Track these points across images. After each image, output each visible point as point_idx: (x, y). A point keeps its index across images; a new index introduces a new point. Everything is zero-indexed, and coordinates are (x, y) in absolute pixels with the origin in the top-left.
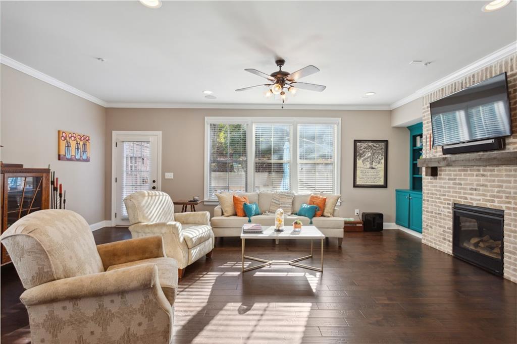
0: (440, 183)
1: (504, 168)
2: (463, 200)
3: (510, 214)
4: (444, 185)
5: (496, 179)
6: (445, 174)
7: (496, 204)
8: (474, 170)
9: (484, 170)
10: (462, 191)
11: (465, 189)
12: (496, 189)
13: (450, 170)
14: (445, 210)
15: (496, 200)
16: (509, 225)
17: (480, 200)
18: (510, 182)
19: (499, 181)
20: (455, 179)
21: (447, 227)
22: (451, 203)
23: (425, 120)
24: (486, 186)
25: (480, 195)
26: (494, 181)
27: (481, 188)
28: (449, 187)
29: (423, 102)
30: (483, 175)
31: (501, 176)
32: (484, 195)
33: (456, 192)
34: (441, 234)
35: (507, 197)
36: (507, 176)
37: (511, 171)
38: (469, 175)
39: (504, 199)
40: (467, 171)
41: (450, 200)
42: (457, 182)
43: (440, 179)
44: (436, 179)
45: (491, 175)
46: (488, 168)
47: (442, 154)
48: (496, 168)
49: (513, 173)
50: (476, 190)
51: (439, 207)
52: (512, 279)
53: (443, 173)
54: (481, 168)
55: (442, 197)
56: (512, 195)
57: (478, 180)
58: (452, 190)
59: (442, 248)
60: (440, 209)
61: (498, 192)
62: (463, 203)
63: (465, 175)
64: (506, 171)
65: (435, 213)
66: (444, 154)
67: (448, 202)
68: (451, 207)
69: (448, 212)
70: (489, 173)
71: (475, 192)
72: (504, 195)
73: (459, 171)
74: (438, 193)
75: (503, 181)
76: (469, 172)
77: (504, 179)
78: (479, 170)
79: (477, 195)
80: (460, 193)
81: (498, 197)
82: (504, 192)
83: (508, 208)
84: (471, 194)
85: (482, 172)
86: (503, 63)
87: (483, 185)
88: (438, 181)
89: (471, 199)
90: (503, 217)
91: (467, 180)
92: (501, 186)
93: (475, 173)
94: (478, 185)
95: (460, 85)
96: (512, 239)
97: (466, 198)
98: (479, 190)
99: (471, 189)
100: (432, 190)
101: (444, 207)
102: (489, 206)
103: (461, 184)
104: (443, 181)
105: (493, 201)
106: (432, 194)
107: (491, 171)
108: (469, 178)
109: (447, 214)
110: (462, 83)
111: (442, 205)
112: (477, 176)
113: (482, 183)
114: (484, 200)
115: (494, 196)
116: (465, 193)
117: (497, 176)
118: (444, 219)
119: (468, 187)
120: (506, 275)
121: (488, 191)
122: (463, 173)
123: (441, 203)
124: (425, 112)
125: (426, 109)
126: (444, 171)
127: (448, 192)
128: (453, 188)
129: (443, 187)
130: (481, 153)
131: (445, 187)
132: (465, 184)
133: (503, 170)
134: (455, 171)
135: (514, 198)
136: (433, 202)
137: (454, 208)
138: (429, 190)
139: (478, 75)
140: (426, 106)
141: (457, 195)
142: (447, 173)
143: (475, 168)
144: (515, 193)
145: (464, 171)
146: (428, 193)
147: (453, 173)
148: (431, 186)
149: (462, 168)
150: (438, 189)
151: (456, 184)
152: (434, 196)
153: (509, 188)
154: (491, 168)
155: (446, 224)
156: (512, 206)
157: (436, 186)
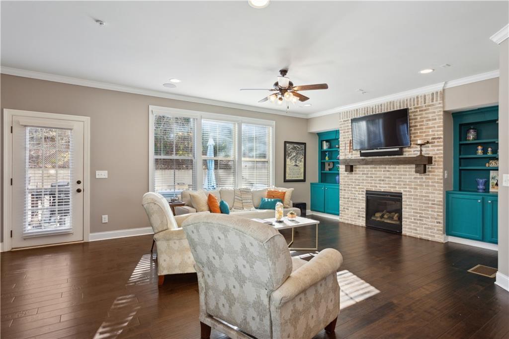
0: (355, 177)
1: (402, 166)
2: (373, 188)
3: (406, 195)
4: (359, 178)
5: (397, 173)
6: (360, 170)
7: (397, 189)
8: (382, 168)
9: (389, 168)
10: (373, 182)
11: (376, 180)
12: (397, 180)
13: (363, 168)
14: (359, 196)
16: (406, 201)
17: (386, 187)
18: (406, 175)
19: (399, 174)
20: (368, 174)
21: (361, 207)
22: (364, 190)
23: (341, 130)
24: (391, 178)
25: (386, 184)
26: (396, 175)
27: (387, 179)
28: (363, 180)
29: (340, 117)
30: (388, 171)
31: (400, 171)
32: (389, 184)
33: (368, 183)
34: (356, 213)
35: (404, 185)
36: (404, 171)
37: (406, 168)
38: (378, 171)
39: (402, 186)
40: (377, 168)
41: (363, 188)
42: (369, 175)
43: (355, 174)
44: (352, 174)
45: (393, 171)
46: (392, 166)
47: (359, 155)
48: (397, 167)
49: (408, 169)
50: (383, 181)
51: (355, 194)
52: (408, 234)
53: (357, 170)
54: (387, 166)
55: (357, 187)
56: (407, 183)
57: (385, 174)
58: (365, 182)
59: (357, 223)
61: (398, 181)
62: (374, 190)
63: (375, 171)
64: (404, 168)
65: (351, 199)
66: (361, 156)
67: (362, 190)
68: (364, 193)
69: (362, 197)
71: (382, 182)
72: (402, 183)
73: (371, 168)
74: (353, 184)
75: (401, 175)
76: (378, 169)
77: (402, 173)
78: (385, 168)
79: (384, 184)
80: (372, 183)
81: (398, 185)
82: (402, 181)
83: (404, 191)
84: (380, 184)
85: (387, 169)
86: (402, 101)
87: (388, 178)
89: (380, 187)
90: (402, 197)
91: (376, 174)
92: (401, 178)
93: (383, 170)
94: (385, 177)
95: (371, 109)
96: (407, 210)
97: (376, 187)
98: (386, 181)
99: (380, 180)
100: (348, 182)
101: (359, 194)
102: (392, 191)
103: (372, 177)
104: (358, 175)
105: (396, 188)
106: (349, 185)
107: (394, 168)
108: (378, 173)
109: (361, 198)
110: (373, 108)
111: (357, 193)
113: (387, 176)
114: (389, 187)
115: (396, 184)
116: (375, 183)
117: (398, 171)
118: (358, 202)
119: (378, 179)
120: (403, 233)
121: (392, 181)
122: (374, 170)
123: (357, 191)
124: (342, 124)
125: (343, 123)
126: (358, 168)
127: (362, 183)
128: (366, 180)
129: (358, 180)
130: (387, 157)
131: (360, 180)
132: (375, 177)
133: (402, 168)
134: (368, 168)
135: (408, 185)
136: (350, 190)
137: (367, 194)
138: (346, 182)
139: (384, 105)
140: (343, 120)
141: (369, 185)
142: (361, 169)
143: (383, 166)
144: (409, 182)
145: (375, 168)
146: (345, 185)
147: (365, 170)
148: (347, 179)
149: (373, 166)
150: (354, 181)
151: (368, 177)
152: (350, 187)
153: (406, 178)
154: (394, 166)
155: (360, 205)
156: (408, 189)
157: (352, 179)
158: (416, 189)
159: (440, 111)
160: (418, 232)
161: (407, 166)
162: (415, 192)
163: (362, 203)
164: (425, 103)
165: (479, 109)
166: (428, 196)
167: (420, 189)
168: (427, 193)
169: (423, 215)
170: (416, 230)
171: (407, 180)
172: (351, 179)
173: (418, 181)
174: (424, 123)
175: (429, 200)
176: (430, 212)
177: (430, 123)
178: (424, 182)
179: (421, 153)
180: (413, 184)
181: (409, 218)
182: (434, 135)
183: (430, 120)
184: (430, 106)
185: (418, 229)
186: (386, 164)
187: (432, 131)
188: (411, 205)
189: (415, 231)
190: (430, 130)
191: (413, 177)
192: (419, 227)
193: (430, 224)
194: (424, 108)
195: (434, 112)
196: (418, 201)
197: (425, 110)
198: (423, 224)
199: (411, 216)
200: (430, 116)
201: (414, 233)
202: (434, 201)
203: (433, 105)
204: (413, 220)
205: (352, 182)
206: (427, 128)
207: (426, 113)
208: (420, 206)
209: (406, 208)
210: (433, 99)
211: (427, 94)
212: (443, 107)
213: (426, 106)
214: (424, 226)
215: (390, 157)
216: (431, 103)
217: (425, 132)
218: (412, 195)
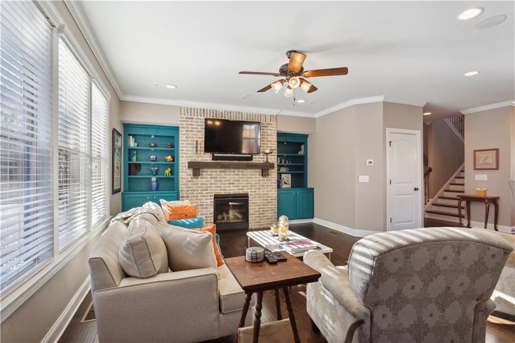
0: (202, 181)
1: (249, 170)
2: (223, 191)
3: (252, 195)
4: (207, 183)
6: (207, 174)
7: (245, 190)
8: (232, 172)
9: (238, 172)
10: (222, 185)
11: (225, 184)
12: (245, 182)
13: (212, 172)
14: (207, 201)
15: (245, 188)
16: (252, 200)
17: (235, 190)
18: (252, 178)
19: (246, 178)
20: (216, 178)
21: (209, 213)
22: (213, 195)
23: (182, 128)
24: (239, 181)
25: (235, 187)
26: (244, 178)
27: (236, 182)
28: (211, 184)
29: (181, 111)
30: (237, 175)
31: (248, 175)
32: (238, 186)
33: (217, 187)
35: (251, 186)
36: (251, 175)
37: (252, 172)
38: (228, 175)
39: (249, 187)
40: (226, 172)
41: (212, 193)
42: (218, 179)
43: (201, 178)
44: (198, 178)
45: (242, 175)
46: (241, 170)
48: (245, 171)
49: (253, 173)
50: (232, 184)
52: (254, 228)
53: (205, 174)
54: (236, 170)
55: (204, 192)
56: (253, 185)
57: (235, 178)
58: (213, 186)
60: (202, 201)
61: (246, 184)
62: (223, 193)
63: (224, 175)
64: (250, 172)
66: (213, 159)
67: (211, 194)
68: (213, 198)
69: (210, 202)
70: (241, 173)
71: (232, 185)
72: (249, 185)
73: (220, 172)
74: (200, 189)
75: (249, 178)
76: (227, 173)
77: (249, 176)
78: (235, 172)
79: (233, 187)
80: (221, 187)
81: (246, 187)
82: (249, 183)
83: (251, 192)
84: (230, 187)
85: (236, 173)
87: (237, 181)
88: (199, 179)
89: (229, 190)
90: (248, 197)
91: (226, 178)
92: (248, 181)
93: (232, 173)
94: (234, 181)
96: (253, 207)
97: (226, 190)
98: (235, 184)
99: (229, 184)
100: (193, 187)
101: (206, 199)
102: (241, 193)
103: (221, 181)
104: (205, 180)
105: (244, 189)
106: (194, 190)
108: (228, 177)
109: (209, 204)
110: (222, 113)
111: (204, 198)
112: (233, 175)
113: (236, 179)
114: (238, 189)
115: (244, 186)
116: (224, 187)
117: (245, 175)
118: (206, 208)
119: (227, 182)
120: (250, 227)
121: (241, 184)
122: (223, 173)
123: (204, 196)
124: (184, 121)
125: (185, 119)
126: (205, 172)
127: (210, 187)
128: (215, 184)
129: (206, 184)
130: (236, 162)
131: (207, 184)
132: (225, 181)
133: (249, 172)
134: (217, 172)
135: (254, 186)
136: (194, 197)
137: (215, 198)
138: (189, 187)
139: (233, 113)
140: (185, 117)
141: (219, 189)
142: (209, 173)
143: (232, 170)
144: (255, 183)
145: (225, 172)
146: (188, 191)
147: (214, 173)
148: (191, 184)
149: (223, 170)
150: (200, 185)
151: (217, 181)
152: (195, 192)
153: (252, 181)
154: (243, 170)
155: (208, 211)
156: (253, 190)
157: (198, 184)
158: (260, 189)
159: (275, 130)
160: (262, 223)
161: (253, 171)
162: (259, 191)
163: (210, 208)
164: (266, 121)
165: (285, 134)
166: (268, 194)
167: (263, 189)
168: (267, 191)
169: (265, 209)
170: (260, 222)
171: (253, 182)
172: (195, 184)
173: (261, 182)
174: (265, 137)
175: (269, 197)
176: (270, 206)
177: (269, 137)
178: (265, 183)
179: (267, 160)
180: (257, 185)
181: (254, 214)
182: (272, 147)
183: (269, 135)
184: (269, 124)
185: (261, 221)
186: (236, 168)
187: (271, 144)
188: (256, 203)
189: (259, 224)
190: (269, 143)
191: (257, 179)
192: (262, 219)
193: (270, 215)
194: (265, 125)
195: (272, 130)
196: (262, 199)
197: (266, 127)
198: (265, 216)
199: (256, 212)
200: (269, 132)
201: (259, 225)
202: (272, 197)
203: (271, 124)
204: (258, 215)
205: (198, 187)
206: (267, 141)
207: (267, 129)
208: (262, 203)
209: (252, 206)
210: (271, 120)
211: (267, 115)
212: (277, 127)
213: (266, 124)
214: (265, 218)
215: (239, 162)
216: (270, 123)
217: (266, 144)
218: (257, 194)
